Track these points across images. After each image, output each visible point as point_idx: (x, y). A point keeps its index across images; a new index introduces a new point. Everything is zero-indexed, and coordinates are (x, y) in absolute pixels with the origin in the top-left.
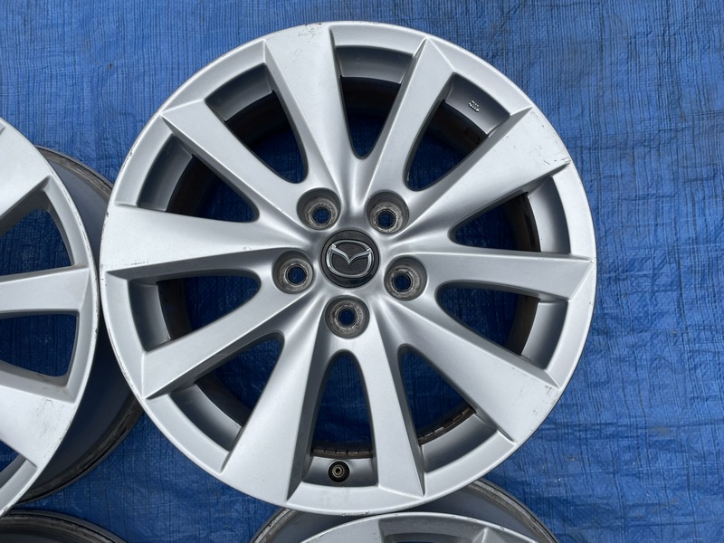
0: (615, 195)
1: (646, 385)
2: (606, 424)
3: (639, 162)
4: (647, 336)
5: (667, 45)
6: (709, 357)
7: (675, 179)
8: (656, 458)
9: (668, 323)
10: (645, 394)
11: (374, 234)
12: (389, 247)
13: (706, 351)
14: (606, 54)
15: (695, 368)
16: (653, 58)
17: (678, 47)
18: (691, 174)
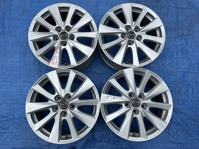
0: (168, 37)
1: (170, 66)
2: (164, 71)
3: (172, 32)
4: (171, 58)
5: (177, 16)
6: (181, 62)
7: (178, 35)
8: (171, 77)
9: (175, 57)
10: (170, 67)
11: (135, 32)
12: (137, 34)
13: (181, 61)
14: (168, 15)
15: (178, 64)
16: (175, 17)
17: (179, 16)
18: (180, 35)
